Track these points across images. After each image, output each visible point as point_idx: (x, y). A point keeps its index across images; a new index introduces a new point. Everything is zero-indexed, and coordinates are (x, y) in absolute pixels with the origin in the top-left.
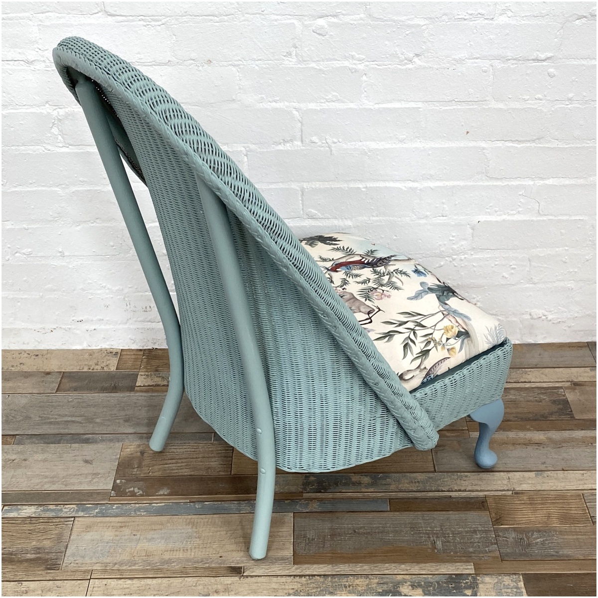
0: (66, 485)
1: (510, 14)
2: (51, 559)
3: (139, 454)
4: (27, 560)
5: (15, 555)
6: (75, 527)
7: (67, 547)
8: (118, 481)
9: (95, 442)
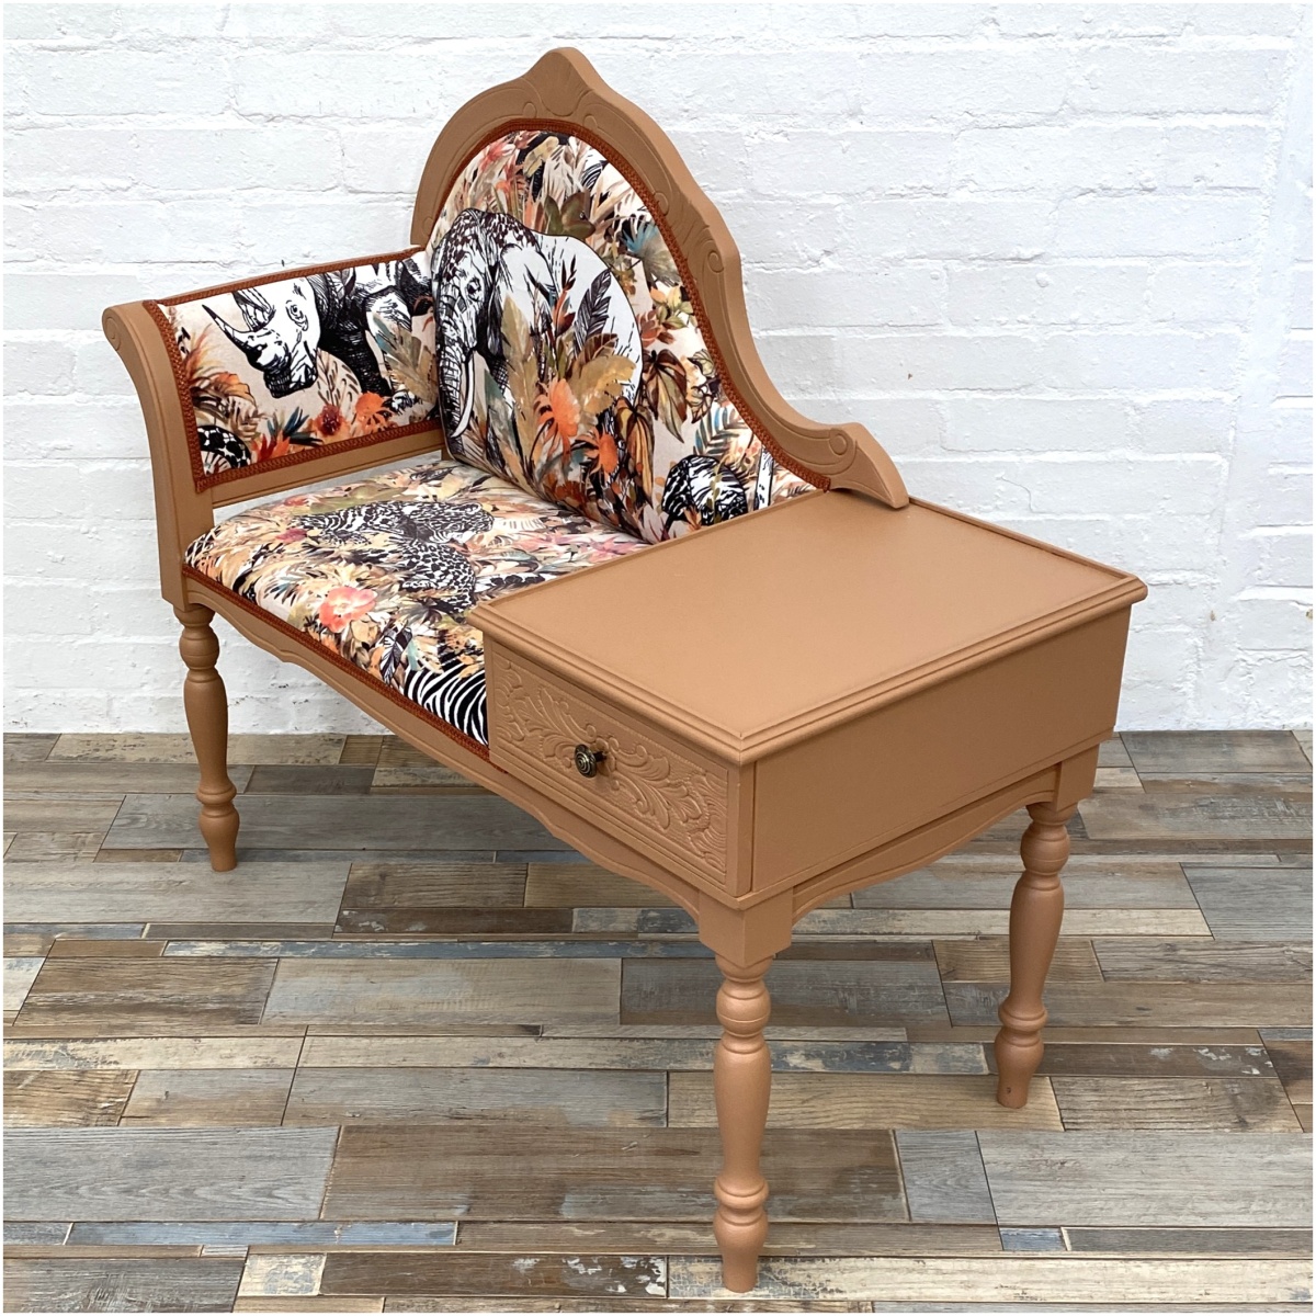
0: (264, 917)
1: (972, 186)
2: (244, 1011)
3: (377, 878)
4: (207, 1011)
5: (188, 1004)
6: (280, 970)
7: (268, 995)
8: (346, 913)
9: (309, 860)
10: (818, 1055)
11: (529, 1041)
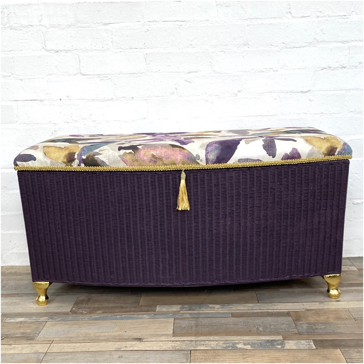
1: (286, 68)
2: (30, 336)
3: (87, 299)
6: (46, 325)
7: (40, 332)
8: (74, 309)
9: (63, 295)
10: (249, 344)
11: (137, 343)
